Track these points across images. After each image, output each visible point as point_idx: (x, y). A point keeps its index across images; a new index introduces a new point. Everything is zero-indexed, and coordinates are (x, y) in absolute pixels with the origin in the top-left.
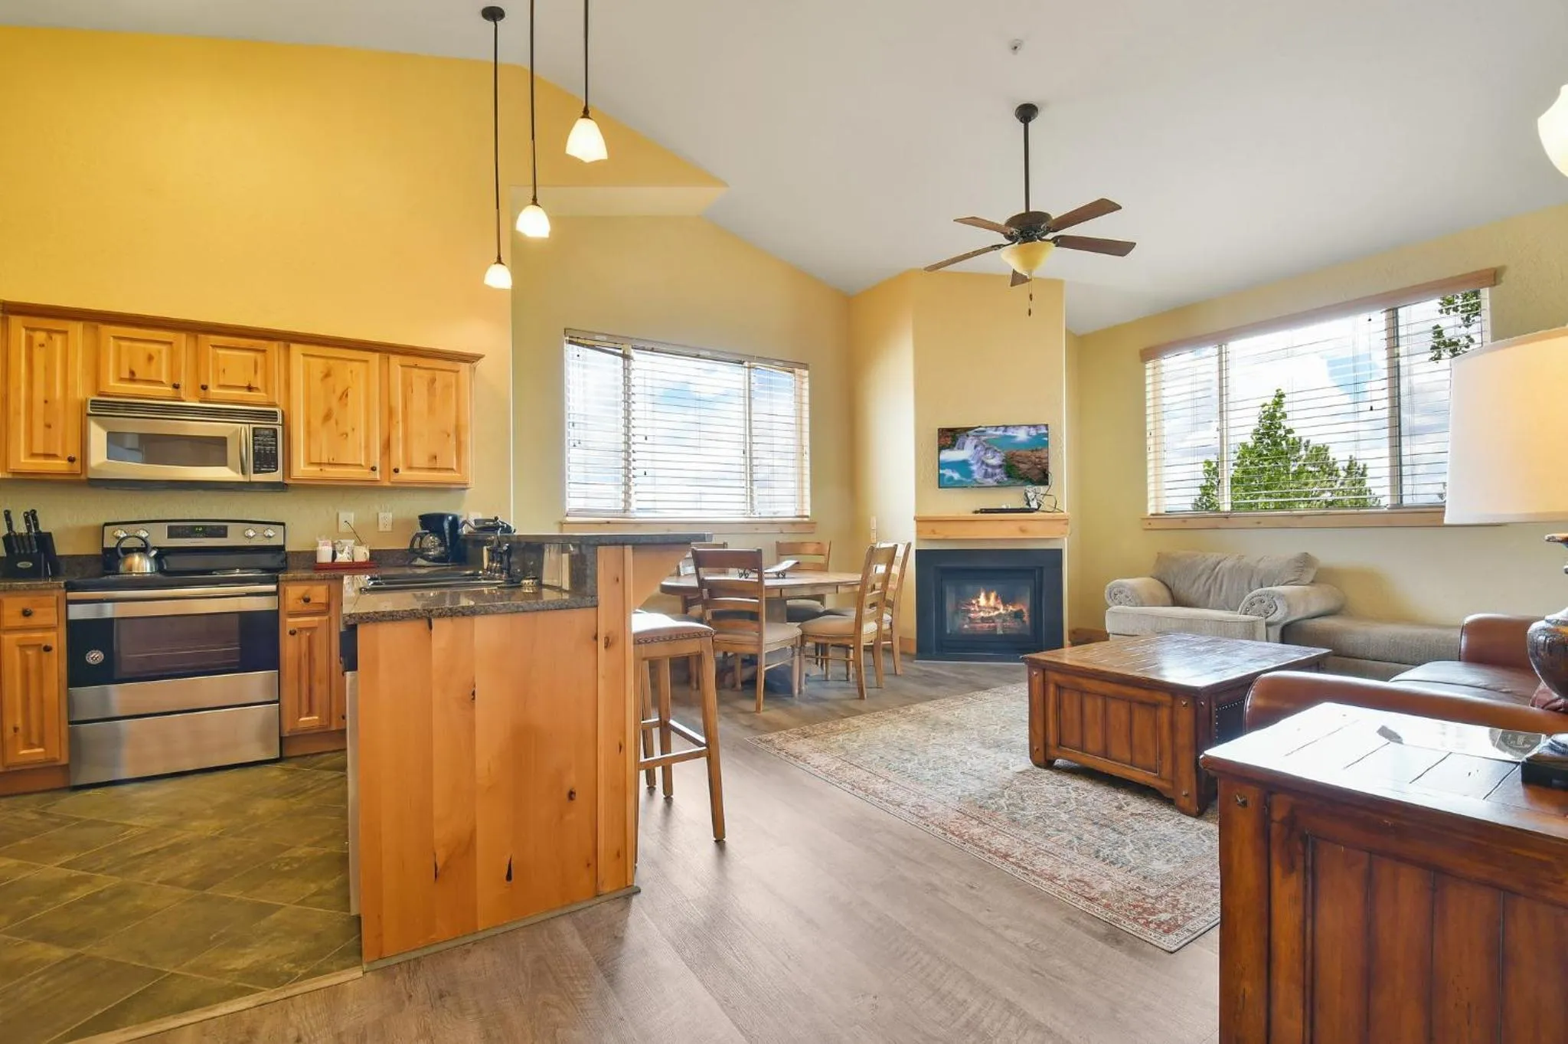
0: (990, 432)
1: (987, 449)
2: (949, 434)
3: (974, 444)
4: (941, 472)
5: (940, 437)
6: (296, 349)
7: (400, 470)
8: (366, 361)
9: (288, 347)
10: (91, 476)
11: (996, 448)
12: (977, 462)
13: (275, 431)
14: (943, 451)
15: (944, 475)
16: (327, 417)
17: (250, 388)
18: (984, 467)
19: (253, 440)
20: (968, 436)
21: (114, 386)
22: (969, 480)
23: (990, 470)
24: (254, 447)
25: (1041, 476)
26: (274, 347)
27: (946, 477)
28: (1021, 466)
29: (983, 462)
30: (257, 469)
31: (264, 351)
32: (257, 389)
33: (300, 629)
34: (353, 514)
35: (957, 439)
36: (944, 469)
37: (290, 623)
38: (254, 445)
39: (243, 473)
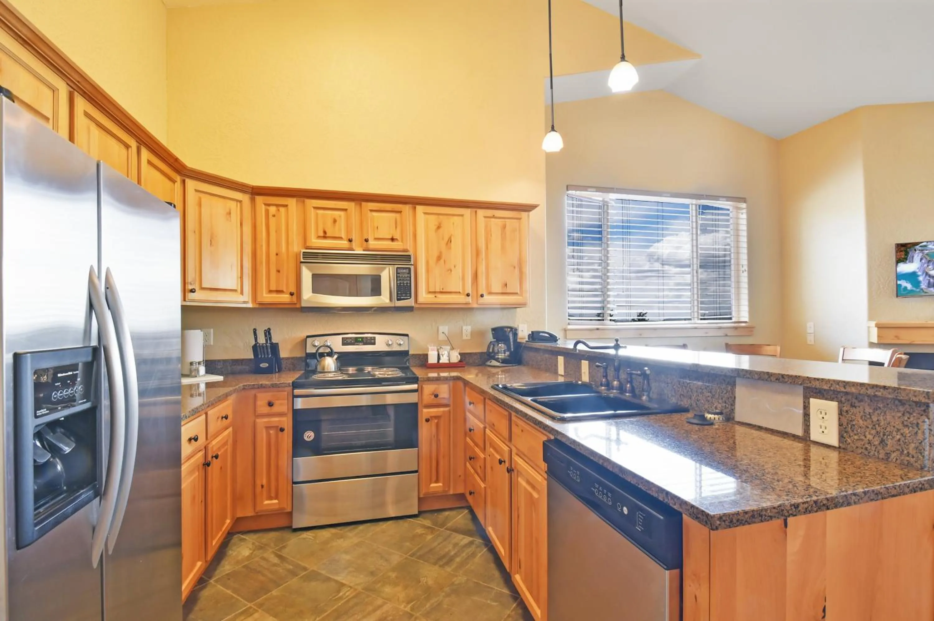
1: (929, 261)
2: (903, 249)
3: (919, 257)
4: (899, 282)
5: (897, 252)
6: (420, 209)
7: (484, 295)
8: (462, 215)
9: (415, 208)
10: (303, 305)
12: (923, 273)
13: (410, 269)
14: (899, 264)
15: (900, 285)
16: (439, 258)
17: (393, 239)
18: (927, 278)
19: (397, 276)
20: (915, 250)
21: (315, 242)
22: (918, 290)
24: (397, 282)
26: (406, 209)
27: (903, 287)
29: (927, 274)
30: (399, 297)
31: (400, 212)
32: (397, 239)
33: (431, 417)
34: (447, 327)
35: (908, 253)
36: (900, 280)
37: (425, 412)
38: (397, 280)
39: (391, 300)
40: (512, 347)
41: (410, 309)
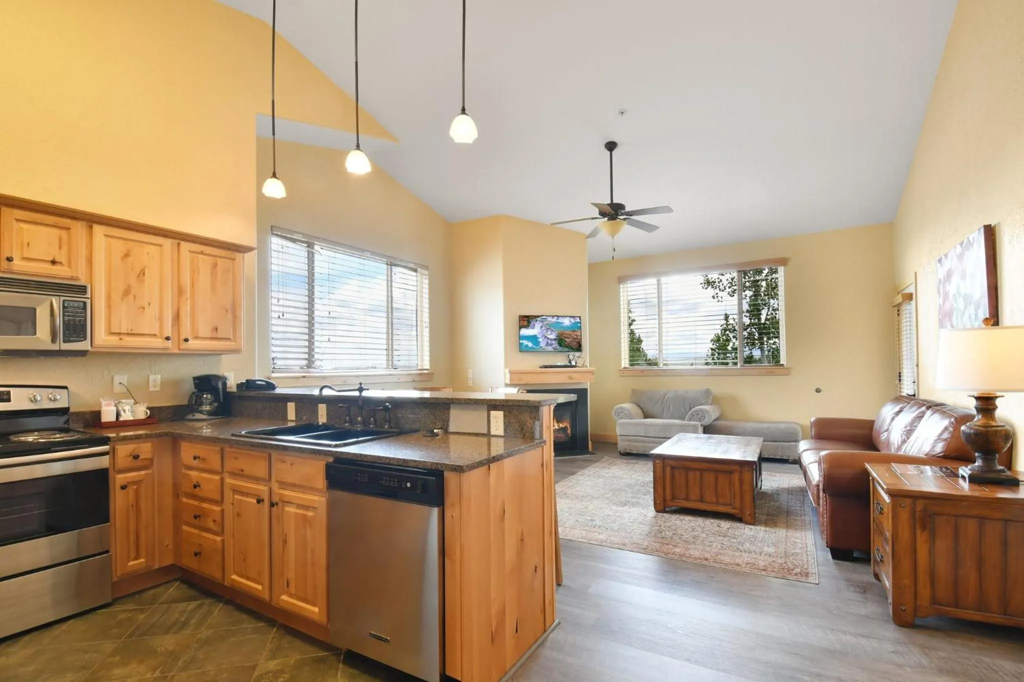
0: (550, 319)
1: (548, 329)
2: (526, 319)
3: (540, 326)
4: (521, 342)
5: (520, 321)
6: (98, 230)
7: (190, 339)
8: (161, 246)
9: (91, 227)
11: (552, 329)
12: (542, 336)
13: (85, 303)
14: (522, 329)
15: (522, 343)
16: (126, 293)
17: (53, 262)
18: (546, 339)
19: (64, 312)
20: (537, 321)
22: (538, 347)
23: (549, 341)
24: (63, 318)
25: (578, 346)
26: (79, 228)
27: (524, 345)
28: (567, 340)
29: (546, 337)
30: (67, 339)
31: (68, 229)
32: (61, 263)
33: (128, 483)
34: (126, 377)
35: (530, 322)
36: (522, 340)
37: (120, 478)
38: (64, 315)
39: (54, 340)
40: (221, 397)
41: (83, 353)
